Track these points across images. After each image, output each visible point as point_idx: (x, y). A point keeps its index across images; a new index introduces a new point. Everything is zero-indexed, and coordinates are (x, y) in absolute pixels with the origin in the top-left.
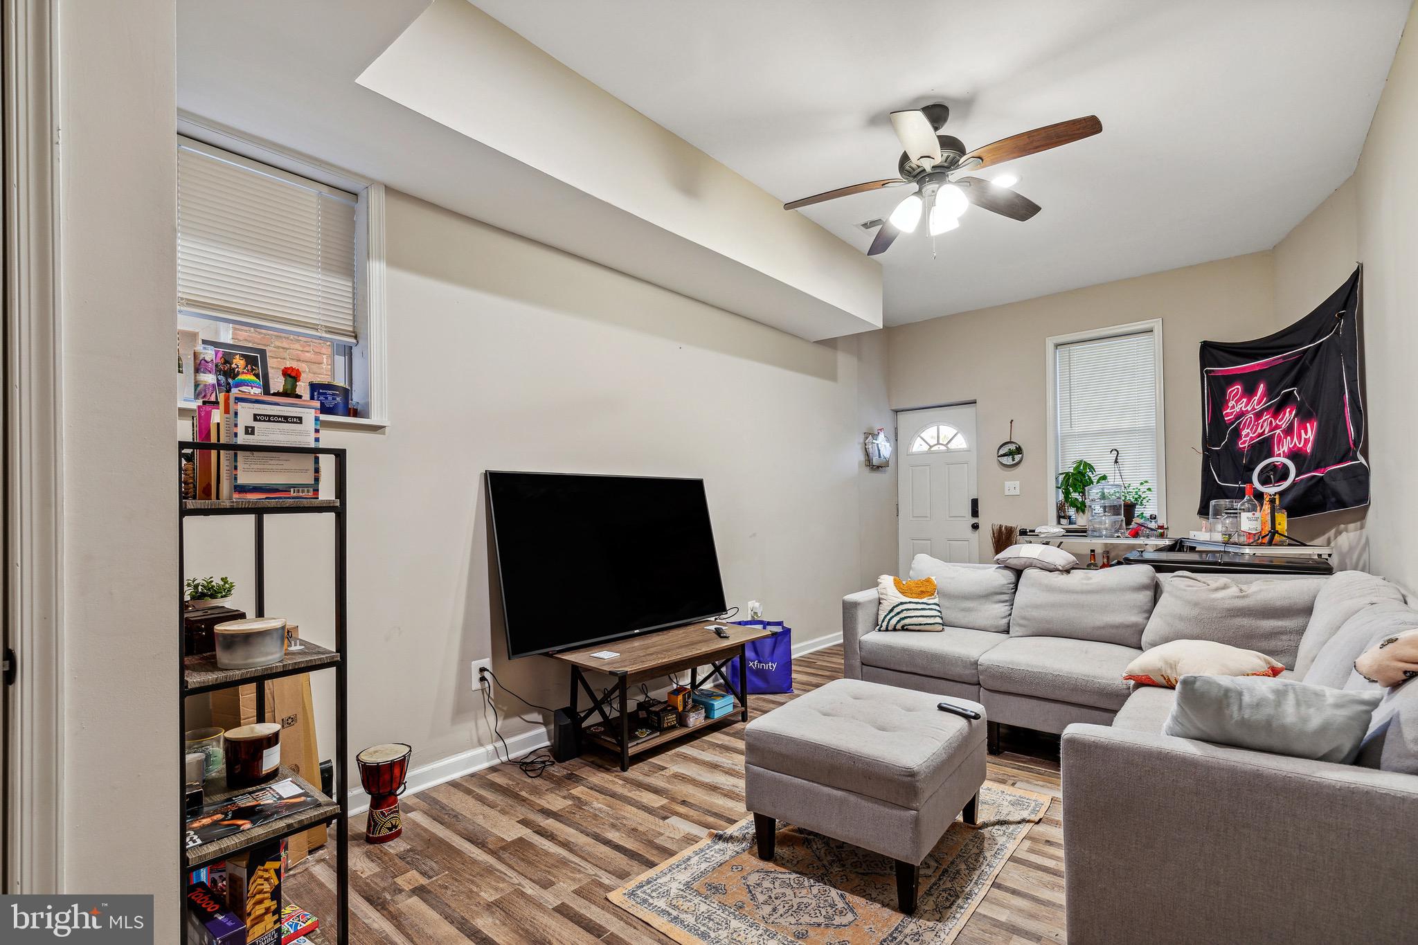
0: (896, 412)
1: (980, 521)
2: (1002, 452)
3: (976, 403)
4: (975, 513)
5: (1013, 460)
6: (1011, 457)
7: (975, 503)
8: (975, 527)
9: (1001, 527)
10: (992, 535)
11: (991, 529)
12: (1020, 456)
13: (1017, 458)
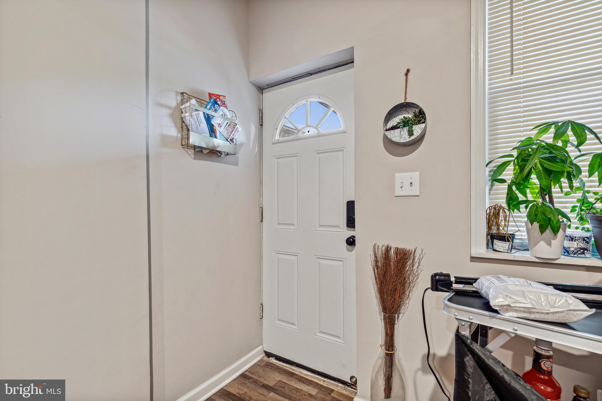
0: (261, 89)
1: (357, 232)
2: (390, 124)
3: (353, 62)
4: (351, 223)
5: (411, 133)
6: (406, 129)
7: (351, 206)
8: (351, 242)
9: (388, 249)
10: (373, 263)
11: (372, 253)
12: (423, 126)
13: (418, 129)
